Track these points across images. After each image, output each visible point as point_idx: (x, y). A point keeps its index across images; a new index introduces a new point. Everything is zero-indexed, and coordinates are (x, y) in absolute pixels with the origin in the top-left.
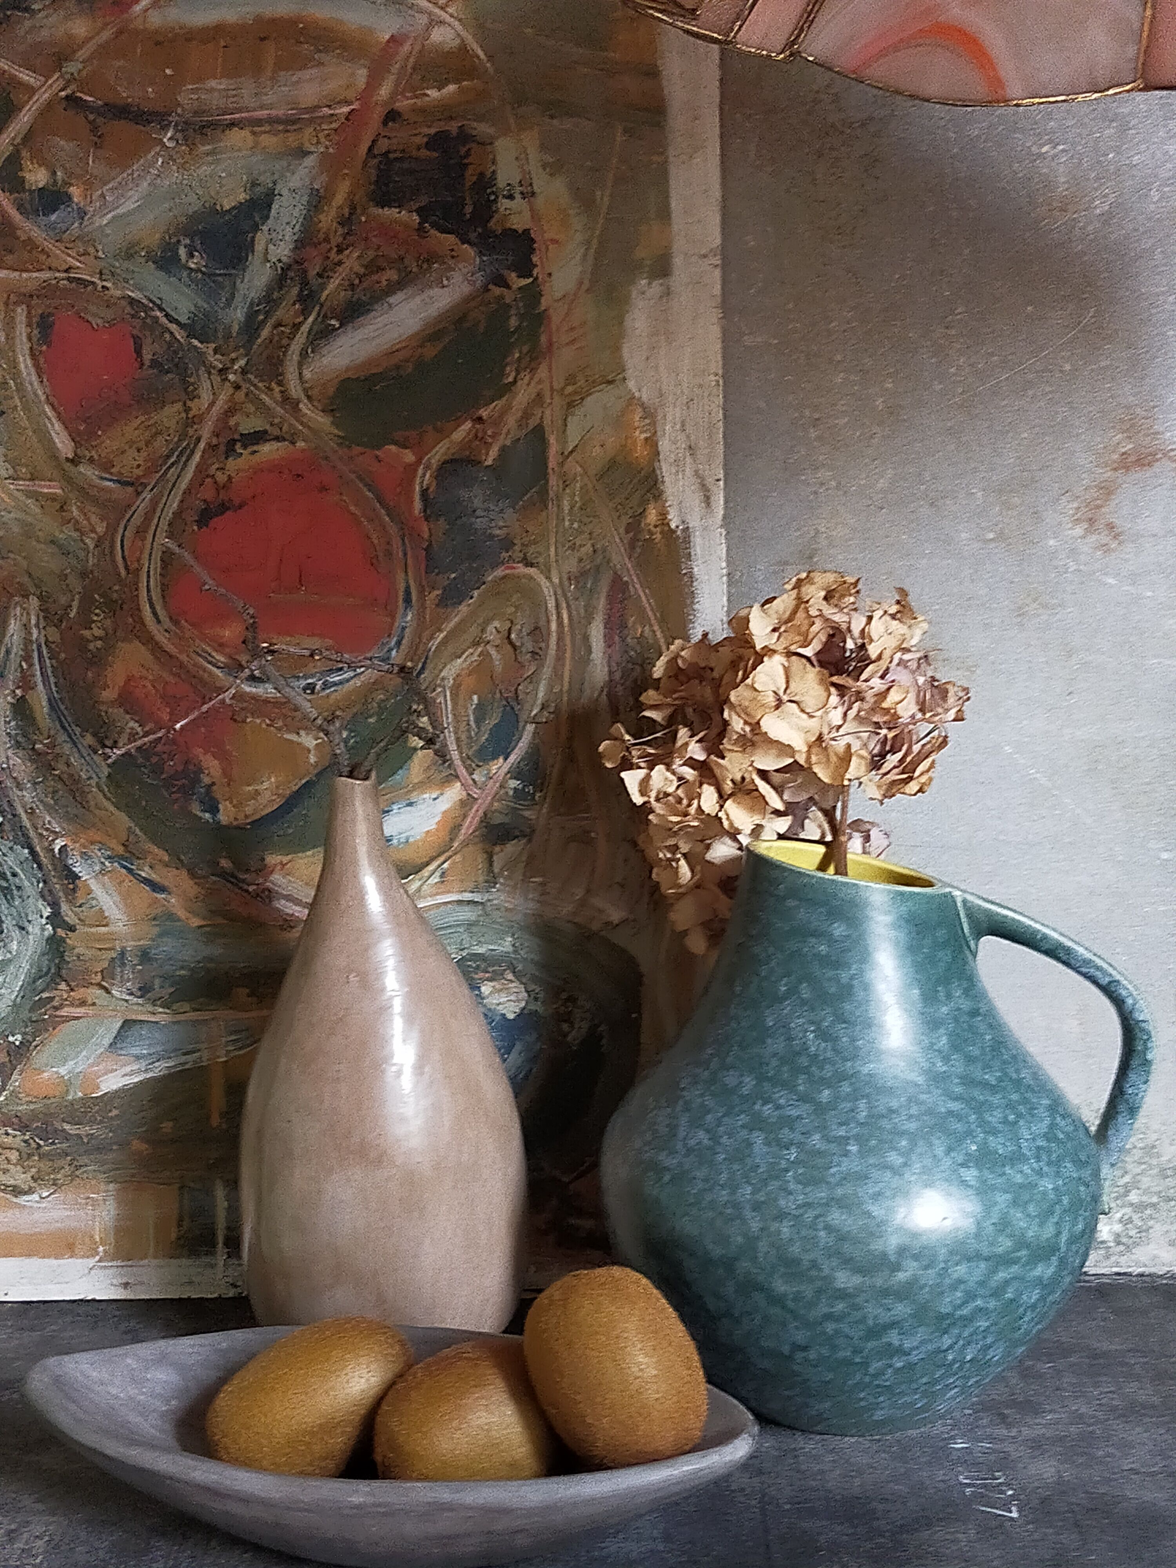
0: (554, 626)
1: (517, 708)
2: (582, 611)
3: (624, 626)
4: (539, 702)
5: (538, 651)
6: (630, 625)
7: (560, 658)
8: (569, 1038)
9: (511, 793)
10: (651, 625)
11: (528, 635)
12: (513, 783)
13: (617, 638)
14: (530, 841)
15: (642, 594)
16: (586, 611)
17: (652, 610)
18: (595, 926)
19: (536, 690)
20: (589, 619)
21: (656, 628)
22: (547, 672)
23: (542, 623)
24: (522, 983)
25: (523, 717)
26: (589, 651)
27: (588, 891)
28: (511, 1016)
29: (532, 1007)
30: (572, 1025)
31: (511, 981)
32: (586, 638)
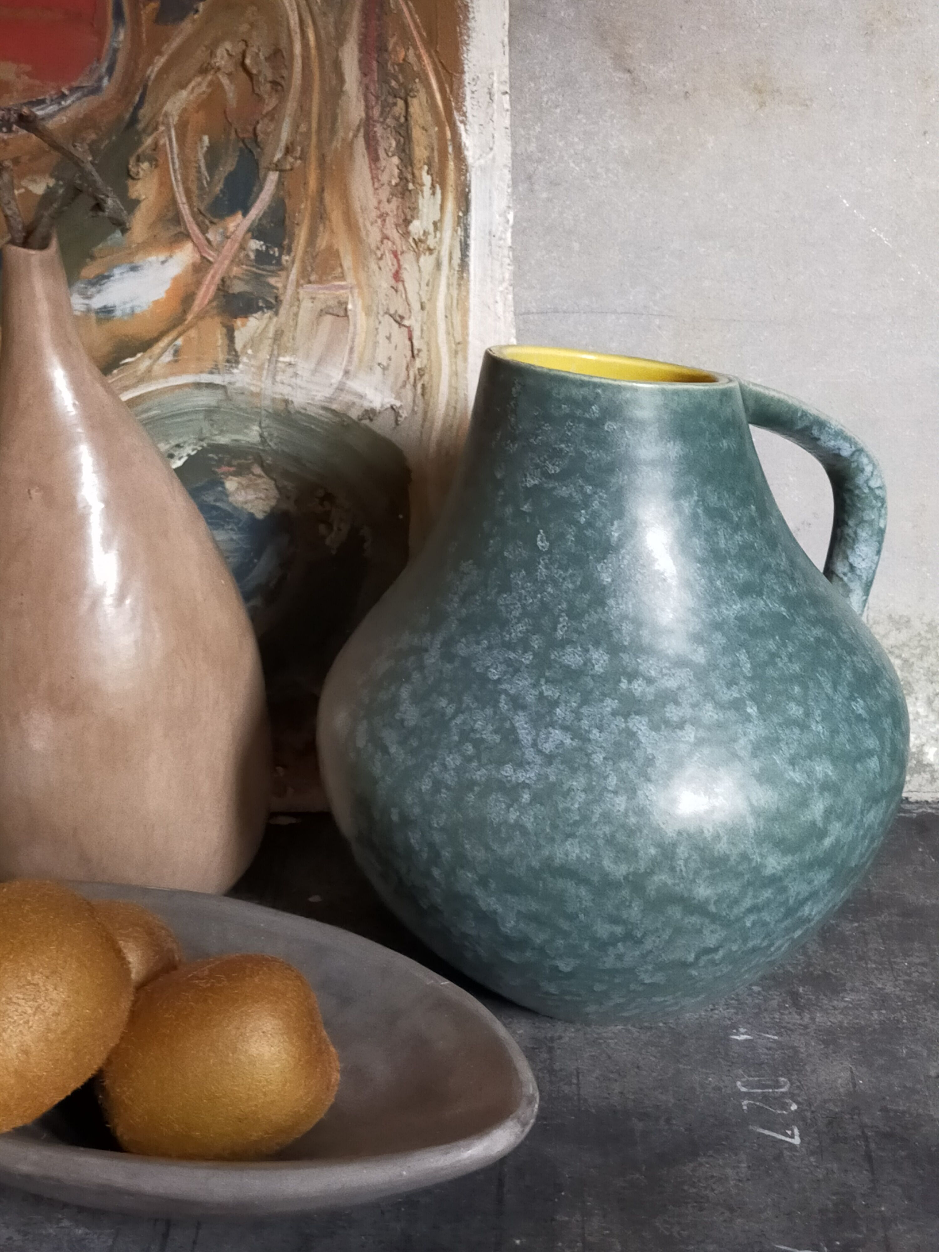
0: (298, 48)
1: (256, 151)
2: (331, 29)
3: (382, 49)
4: (283, 144)
5: (279, 80)
6: (390, 47)
7: (306, 90)
8: (328, 541)
9: (252, 256)
10: (416, 48)
11: (267, 59)
12: (255, 245)
13: (375, 64)
14: (276, 313)
15: (405, 10)
16: (336, 29)
17: (417, 26)
18: (354, 414)
19: (278, 129)
20: (341, 39)
21: (422, 51)
22: (291, 106)
23: (283, 43)
24: (272, 479)
25: (263, 163)
26: (341, 80)
27: (346, 372)
28: (260, 516)
29: (285, 506)
30: (330, 526)
31: (260, 476)
32: (337, 65)
